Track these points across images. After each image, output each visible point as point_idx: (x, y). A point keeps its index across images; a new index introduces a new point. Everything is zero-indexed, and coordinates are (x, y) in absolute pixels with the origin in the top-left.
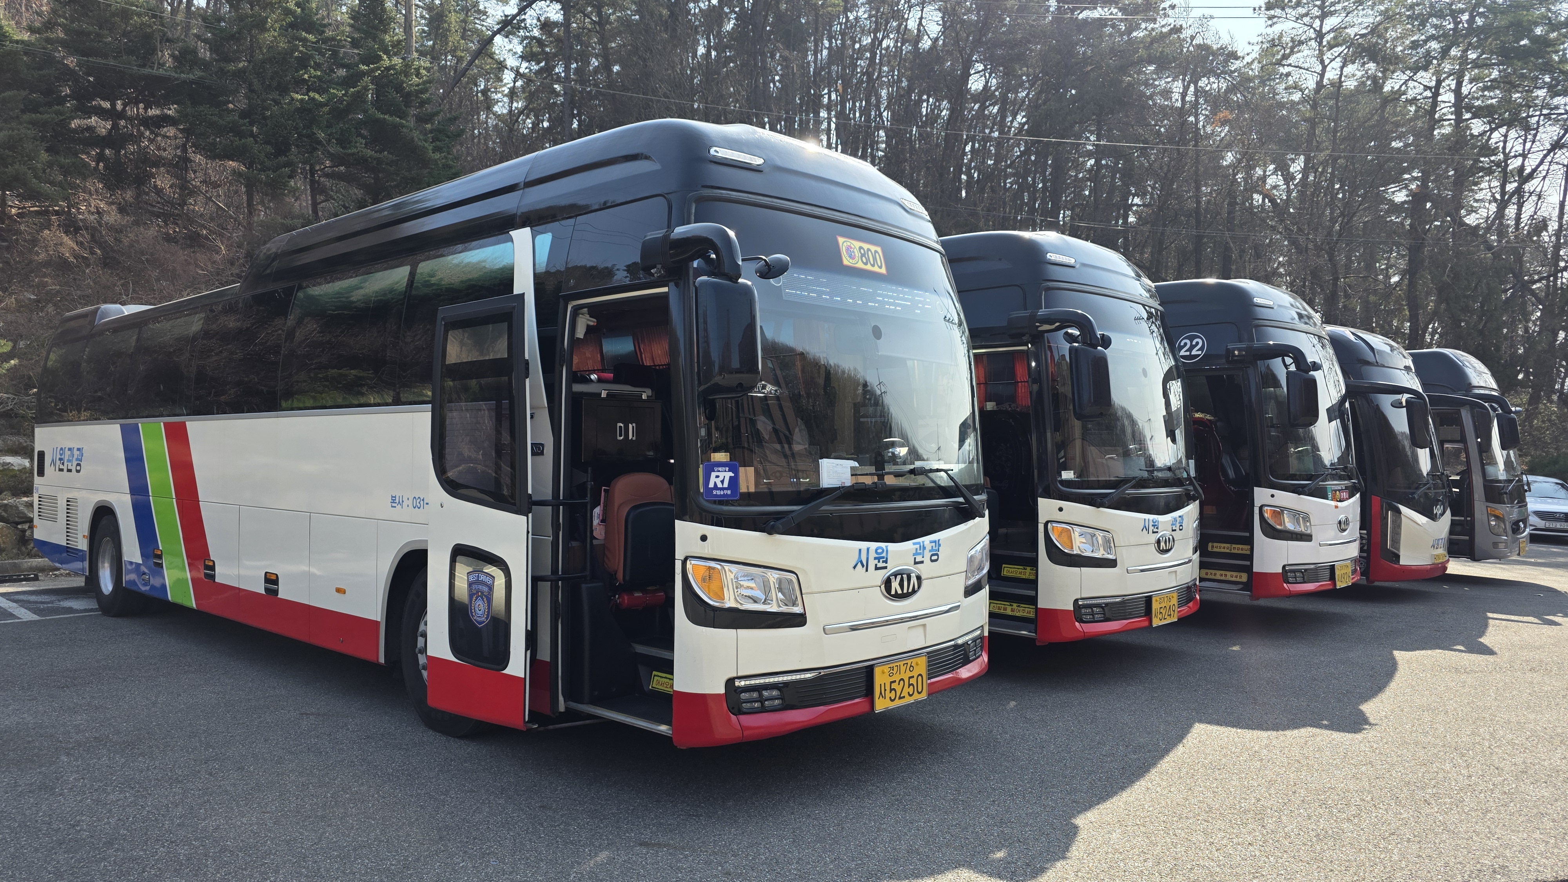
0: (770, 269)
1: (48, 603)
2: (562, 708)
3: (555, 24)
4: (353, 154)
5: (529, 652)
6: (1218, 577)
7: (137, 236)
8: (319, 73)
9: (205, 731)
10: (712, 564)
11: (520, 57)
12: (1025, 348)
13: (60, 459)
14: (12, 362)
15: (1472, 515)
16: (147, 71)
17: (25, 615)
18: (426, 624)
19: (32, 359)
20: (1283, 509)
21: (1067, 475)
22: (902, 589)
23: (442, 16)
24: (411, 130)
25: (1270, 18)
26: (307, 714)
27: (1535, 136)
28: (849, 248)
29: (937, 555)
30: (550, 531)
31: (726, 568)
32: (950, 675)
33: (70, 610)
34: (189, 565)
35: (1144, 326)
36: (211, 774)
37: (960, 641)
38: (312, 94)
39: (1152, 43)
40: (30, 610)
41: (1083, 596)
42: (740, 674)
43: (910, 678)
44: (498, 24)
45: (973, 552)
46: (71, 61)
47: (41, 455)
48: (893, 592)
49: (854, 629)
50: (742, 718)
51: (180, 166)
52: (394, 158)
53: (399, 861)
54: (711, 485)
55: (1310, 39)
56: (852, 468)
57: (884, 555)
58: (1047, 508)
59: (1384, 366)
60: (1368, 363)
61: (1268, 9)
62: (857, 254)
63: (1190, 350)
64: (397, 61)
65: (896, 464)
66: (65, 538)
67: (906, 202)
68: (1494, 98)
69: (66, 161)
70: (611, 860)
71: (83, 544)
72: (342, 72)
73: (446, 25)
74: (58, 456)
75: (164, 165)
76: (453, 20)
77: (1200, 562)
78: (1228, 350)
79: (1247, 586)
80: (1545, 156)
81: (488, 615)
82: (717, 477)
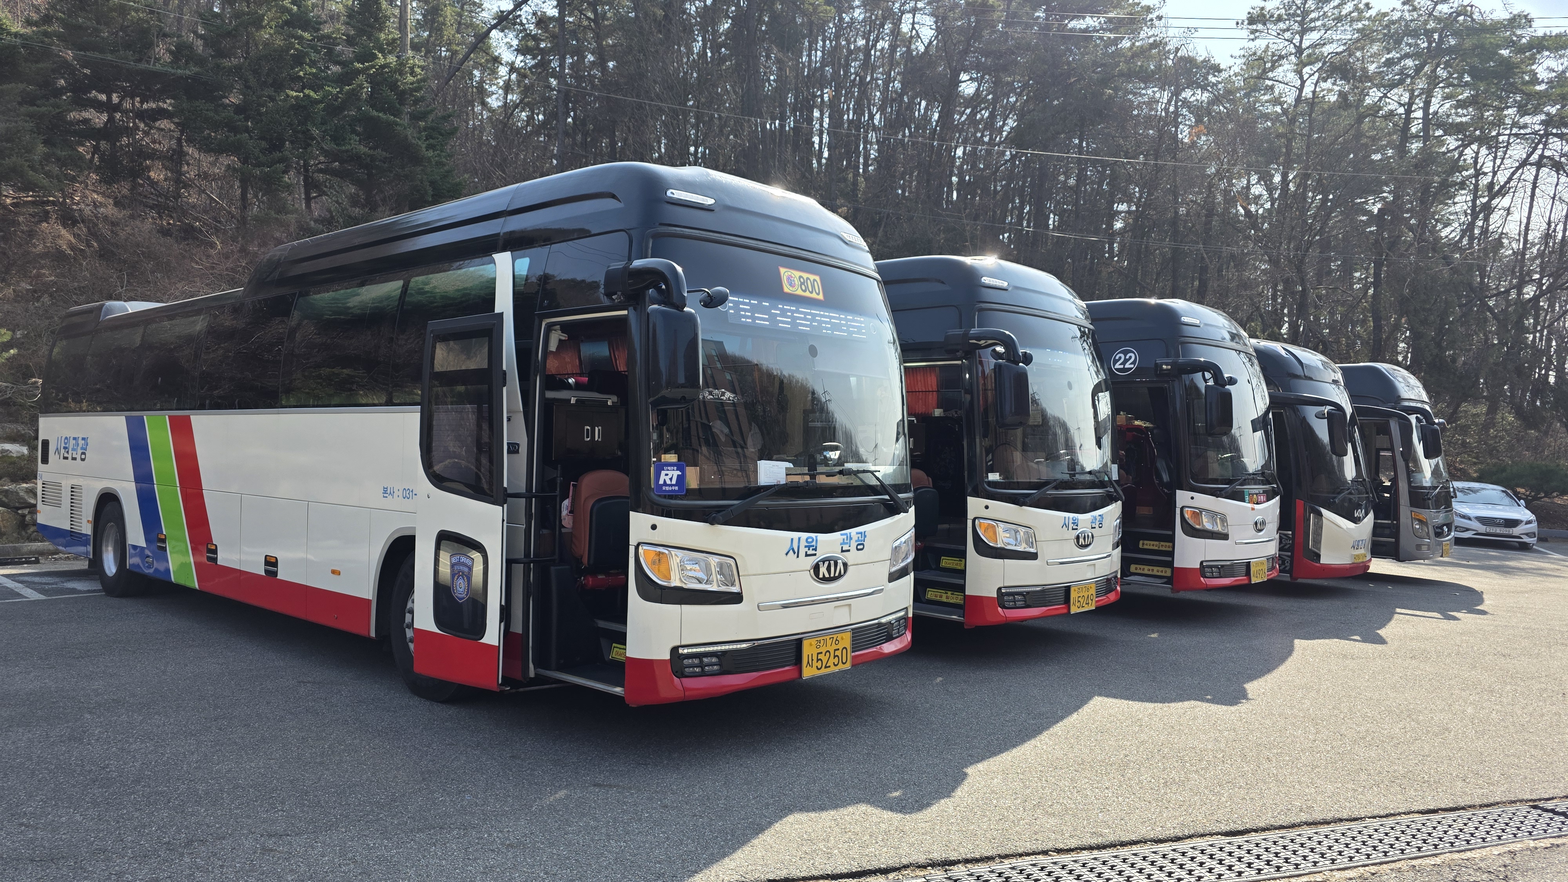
0: (712, 300)
1: (52, 584)
2: (532, 674)
3: (552, 19)
4: (347, 151)
5: (503, 624)
6: (1146, 572)
7: (133, 229)
8: (314, 71)
9: (212, 695)
10: (661, 549)
11: (516, 50)
12: (959, 362)
13: (65, 448)
14: (12, 351)
15: (1397, 518)
16: (143, 66)
17: (32, 595)
18: (413, 602)
19: (29, 349)
20: (1201, 510)
21: (994, 477)
22: (829, 572)
23: (437, 10)
24: (405, 128)
25: (1253, 32)
26: (304, 682)
27: (1505, 153)
28: (789, 278)
29: (863, 544)
30: (524, 520)
31: (673, 553)
32: (874, 649)
33: (74, 591)
34: (192, 549)
35: (1078, 343)
36: (220, 729)
37: (884, 620)
38: (307, 91)
39: (1133, 57)
40: (35, 590)
41: (1006, 585)
42: (683, 643)
43: (835, 650)
44: (494, 19)
45: (897, 543)
46: (69, 55)
47: (46, 443)
48: (821, 576)
49: (785, 606)
50: (686, 681)
51: (176, 158)
52: (388, 155)
53: (387, 797)
54: (661, 482)
55: (1291, 54)
56: (787, 469)
57: (814, 543)
58: (975, 506)
59: (1311, 379)
60: (1298, 377)
61: (1250, 24)
62: (797, 282)
63: (1124, 363)
64: (392, 59)
65: (827, 465)
66: (69, 522)
67: (845, 235)
68: (1464, 117)
69: (62, 153)
70: (567, 797)
71: (87, 529)
72: (335, 69)
73: (441, 19)
74: (63, 445)
75: (159, 158)
76: (448, 14)
77: (1122, 557)
78: (1156, 364)
79: (1169, 580)
80: (1513, 174)
81: (468, 592)
82: (667, 475)
